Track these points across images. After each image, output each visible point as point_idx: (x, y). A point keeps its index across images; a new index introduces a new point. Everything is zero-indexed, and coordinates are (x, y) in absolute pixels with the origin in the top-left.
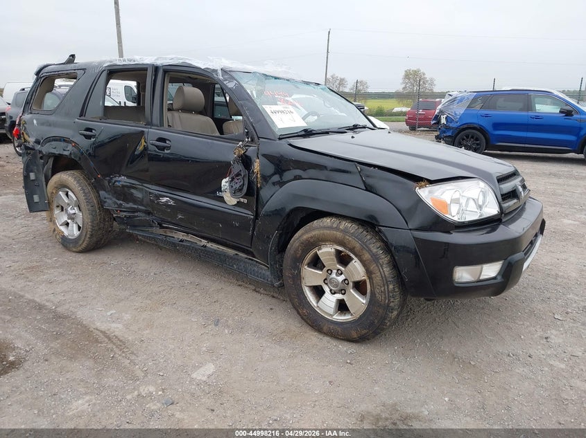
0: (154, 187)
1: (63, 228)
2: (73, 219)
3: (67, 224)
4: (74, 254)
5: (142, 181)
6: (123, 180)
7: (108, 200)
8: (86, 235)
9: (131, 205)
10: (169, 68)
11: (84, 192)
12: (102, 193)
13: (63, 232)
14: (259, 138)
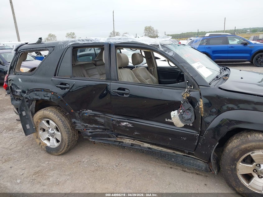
0: (115, 116)
1: (46, 142)
2: (53, 136)
3: (49, 139)
4: (56, 157)
5: (104, 112)
6: (89, 112)
7: (78, 124)
8: (65, 146)
9: (94, 126)
10: (120, 45)
11: (62, 121)
12: (73, 120)
13: (46, 144)
14: (198, 85)
